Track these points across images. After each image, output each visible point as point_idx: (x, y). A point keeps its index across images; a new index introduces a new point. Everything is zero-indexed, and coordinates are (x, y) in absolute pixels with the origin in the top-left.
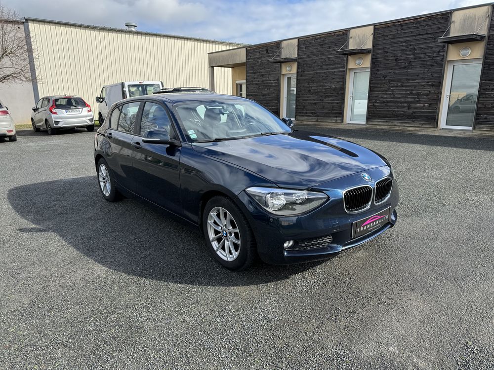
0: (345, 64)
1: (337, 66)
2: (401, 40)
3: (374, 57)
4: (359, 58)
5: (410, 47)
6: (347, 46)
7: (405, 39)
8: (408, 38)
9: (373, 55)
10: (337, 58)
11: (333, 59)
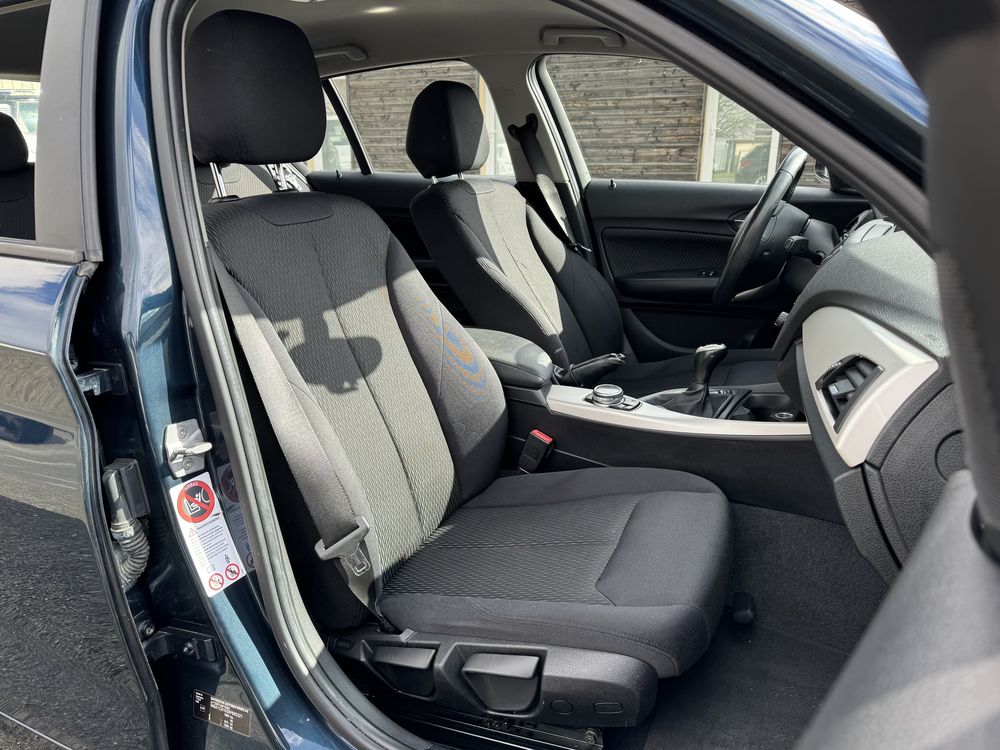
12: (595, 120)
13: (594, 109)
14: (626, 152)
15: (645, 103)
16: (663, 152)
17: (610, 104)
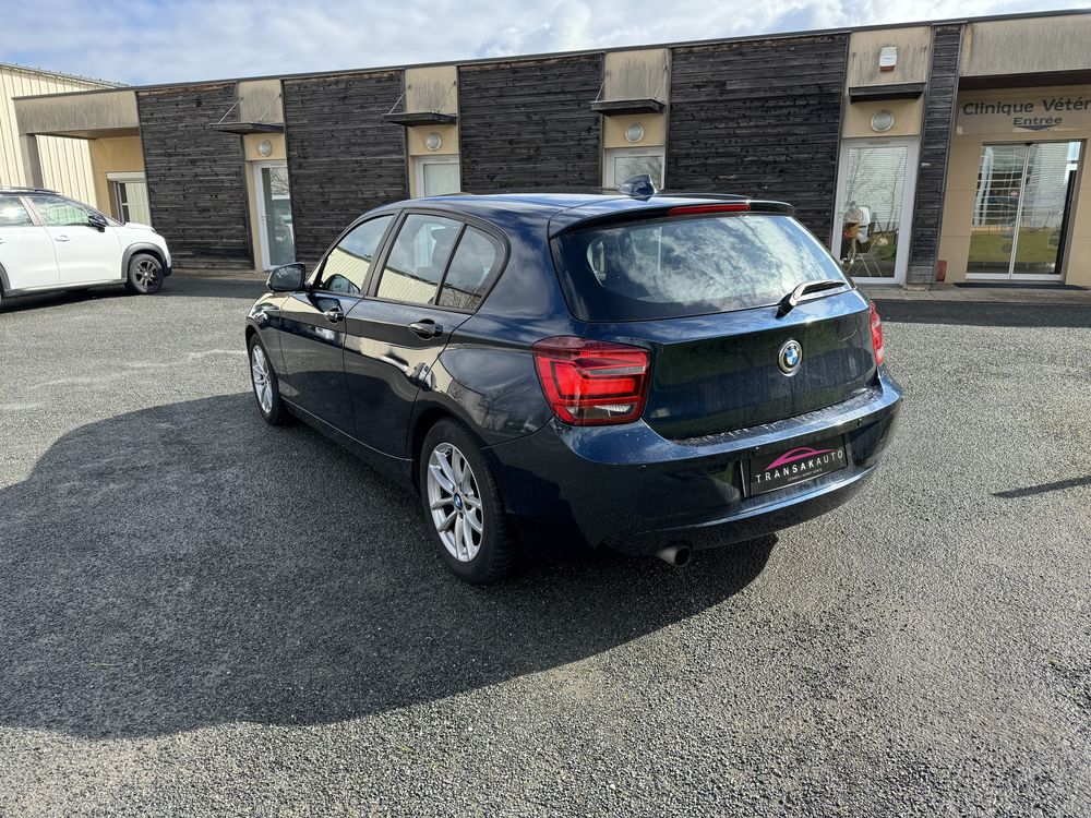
0: (402, 146)
1: (384, 148)
2: (516, 100)
3: (465, 133)
4: (433, 133)
5: (535, 118)
6: (402, 106)
7: (521, 100)
8: (528, 99)
9: (462, 129)
10: (382, 129)
11: (375, 132)
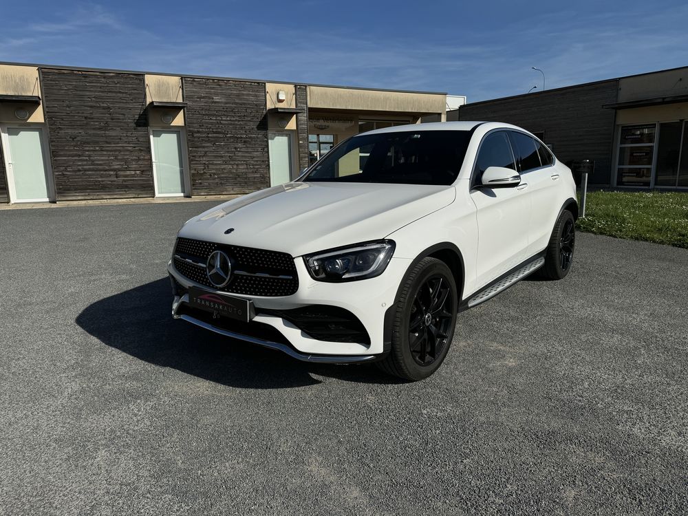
4: (21, 108)
5: (102, 105)
12: (89, 156)
13: (88, 151)
14: (112, 173)
15: (119, 148)
16: (133, 172)
17: (97, 148)
